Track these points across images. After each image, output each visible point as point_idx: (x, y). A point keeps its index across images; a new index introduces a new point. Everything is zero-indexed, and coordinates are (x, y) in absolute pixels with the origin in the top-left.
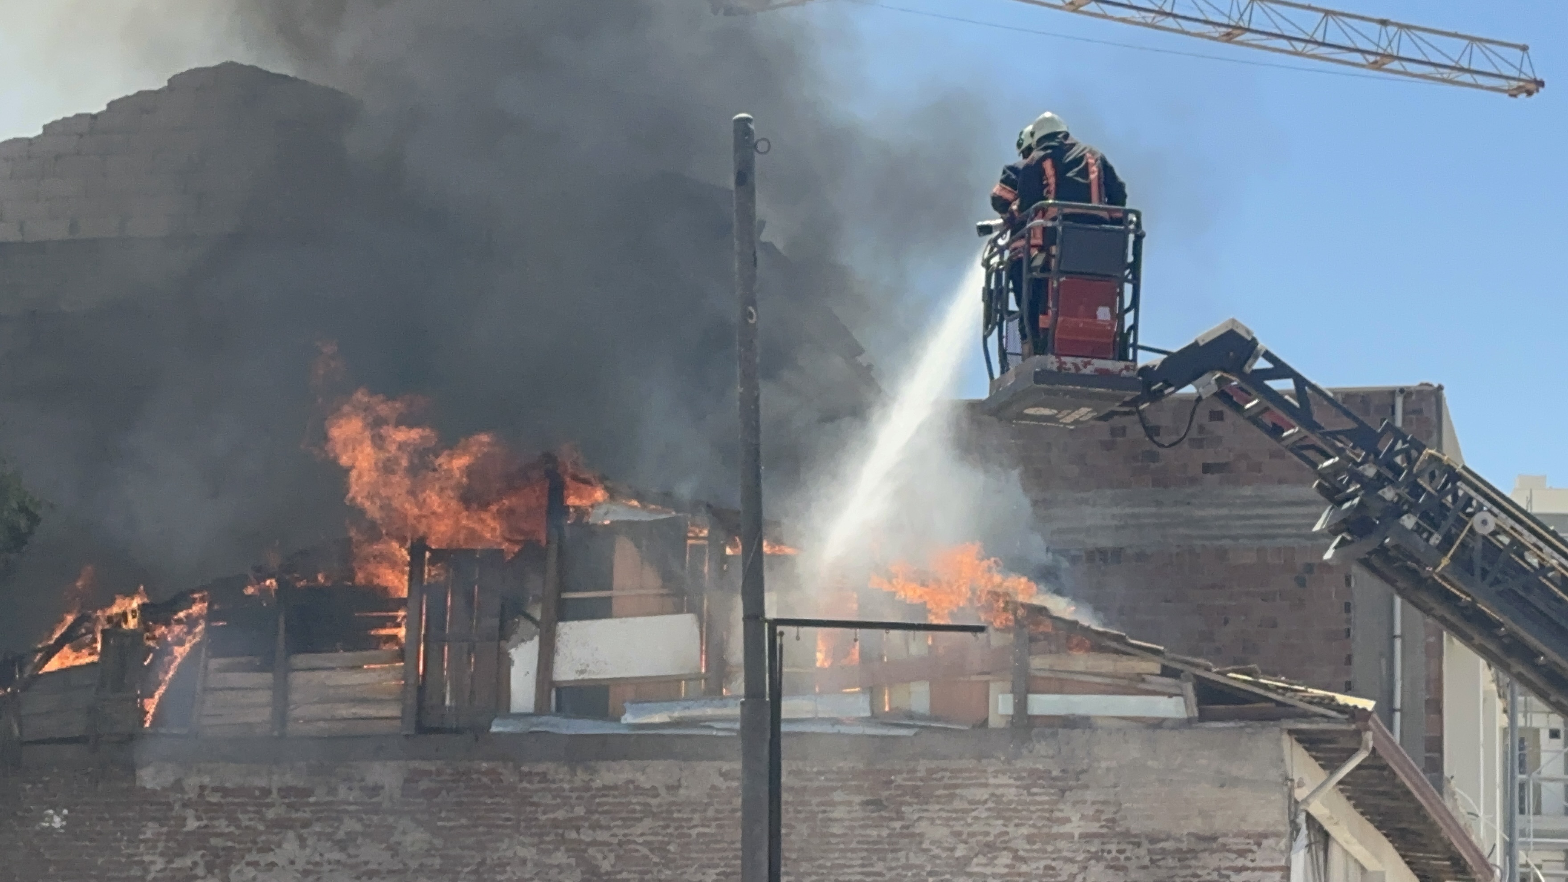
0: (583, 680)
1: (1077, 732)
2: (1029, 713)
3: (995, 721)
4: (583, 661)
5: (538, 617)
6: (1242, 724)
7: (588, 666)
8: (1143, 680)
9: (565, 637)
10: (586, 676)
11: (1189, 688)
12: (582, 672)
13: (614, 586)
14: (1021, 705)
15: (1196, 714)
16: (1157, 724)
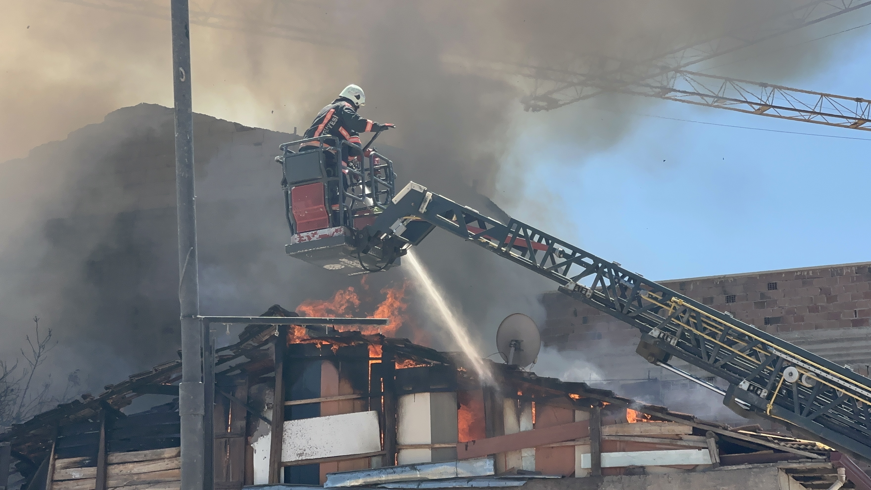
0: (302, 460)
1: (634, 478)
2: (602, 466)
3: (579, 473)
4: (301, 448)
5: (271, 418)
6: (750, 466)
7: (305, 450)
8: (681, 439)
9: (288, 431)
10: (304, 458)
11: (712, 442)
12: (301, 455)
13: (322, 394)
14: (596, 461)
15: (718, 461)
16: (692, 469)
